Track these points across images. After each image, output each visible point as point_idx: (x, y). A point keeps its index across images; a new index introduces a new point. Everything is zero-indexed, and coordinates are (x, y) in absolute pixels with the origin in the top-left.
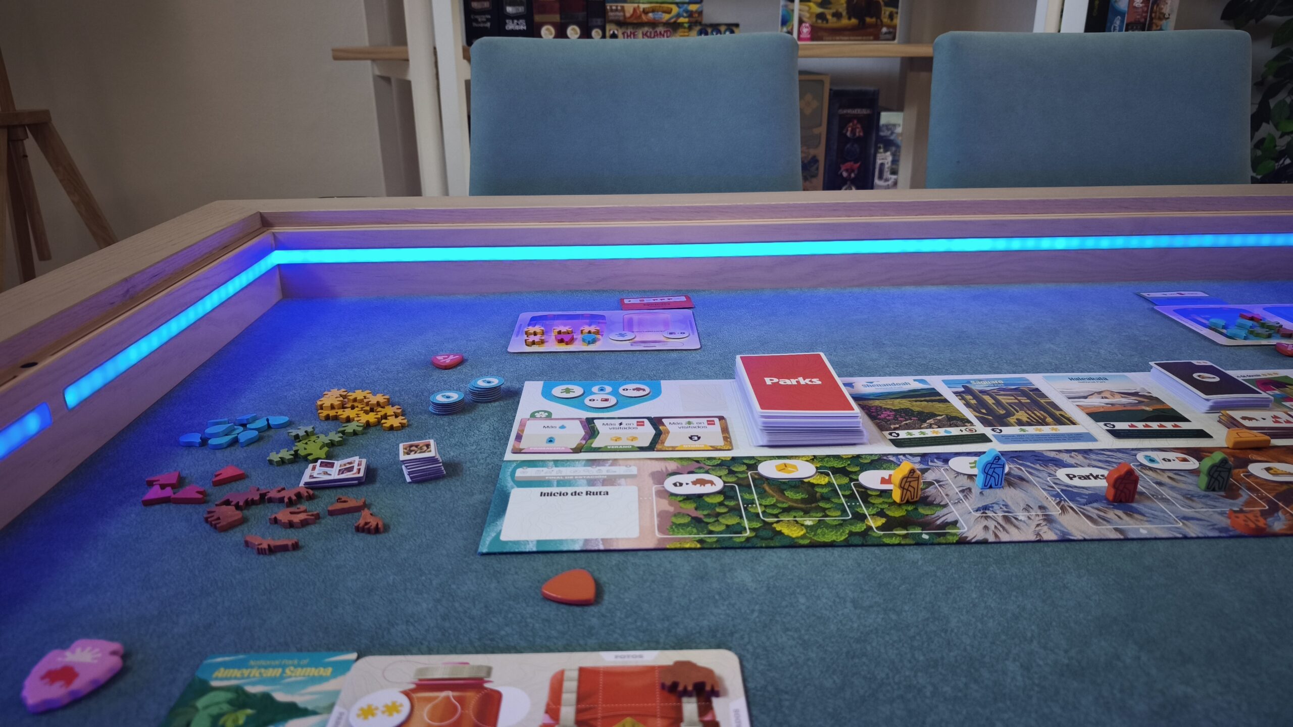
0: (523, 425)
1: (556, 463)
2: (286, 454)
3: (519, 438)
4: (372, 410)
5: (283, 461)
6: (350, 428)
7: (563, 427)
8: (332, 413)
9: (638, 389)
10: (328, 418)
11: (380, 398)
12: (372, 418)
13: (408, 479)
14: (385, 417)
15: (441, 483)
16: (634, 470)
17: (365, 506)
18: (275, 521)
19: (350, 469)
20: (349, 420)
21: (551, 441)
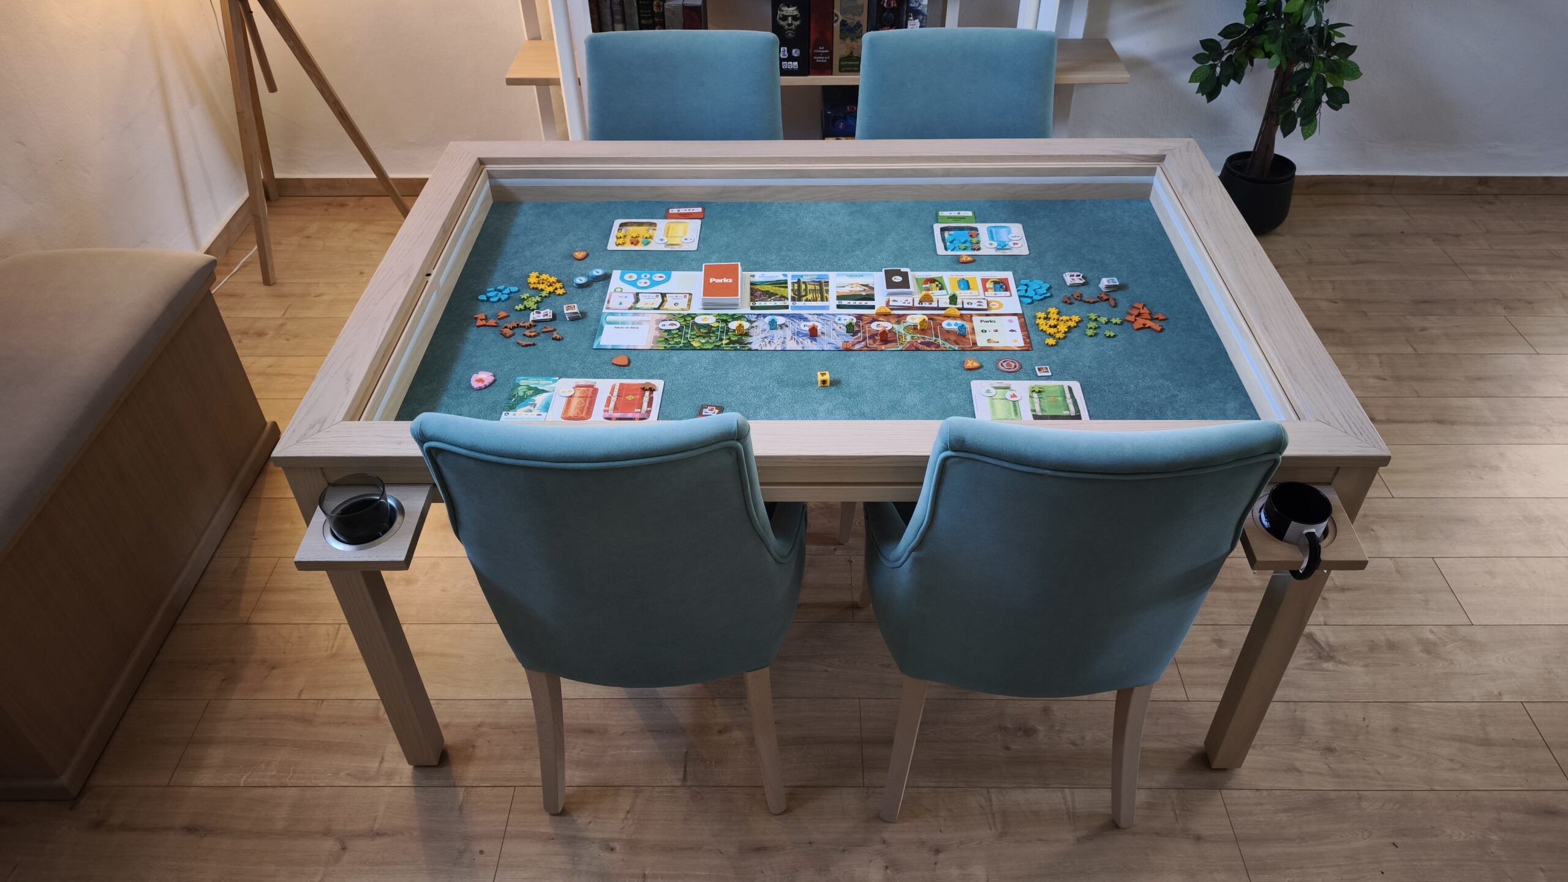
0: (610, 295)
1: (622, 314)
2: (521, 306)
3: (609, 302)
4: (551, 285)
5: (521, 310)
6: (544, 294)
7: (626, 297)
8: (535, 286)
9: (661, 277)
10: (533, 288)
11: (553, 279)
12: (551, 289)
13: (568, 320)
14: (556, 289)
15: (580, 321)
16: (650, 318)
17: (555, 330)
18: (525, 335)
19: (547, 315)
20: (542, 290)
21: (621, 304)
